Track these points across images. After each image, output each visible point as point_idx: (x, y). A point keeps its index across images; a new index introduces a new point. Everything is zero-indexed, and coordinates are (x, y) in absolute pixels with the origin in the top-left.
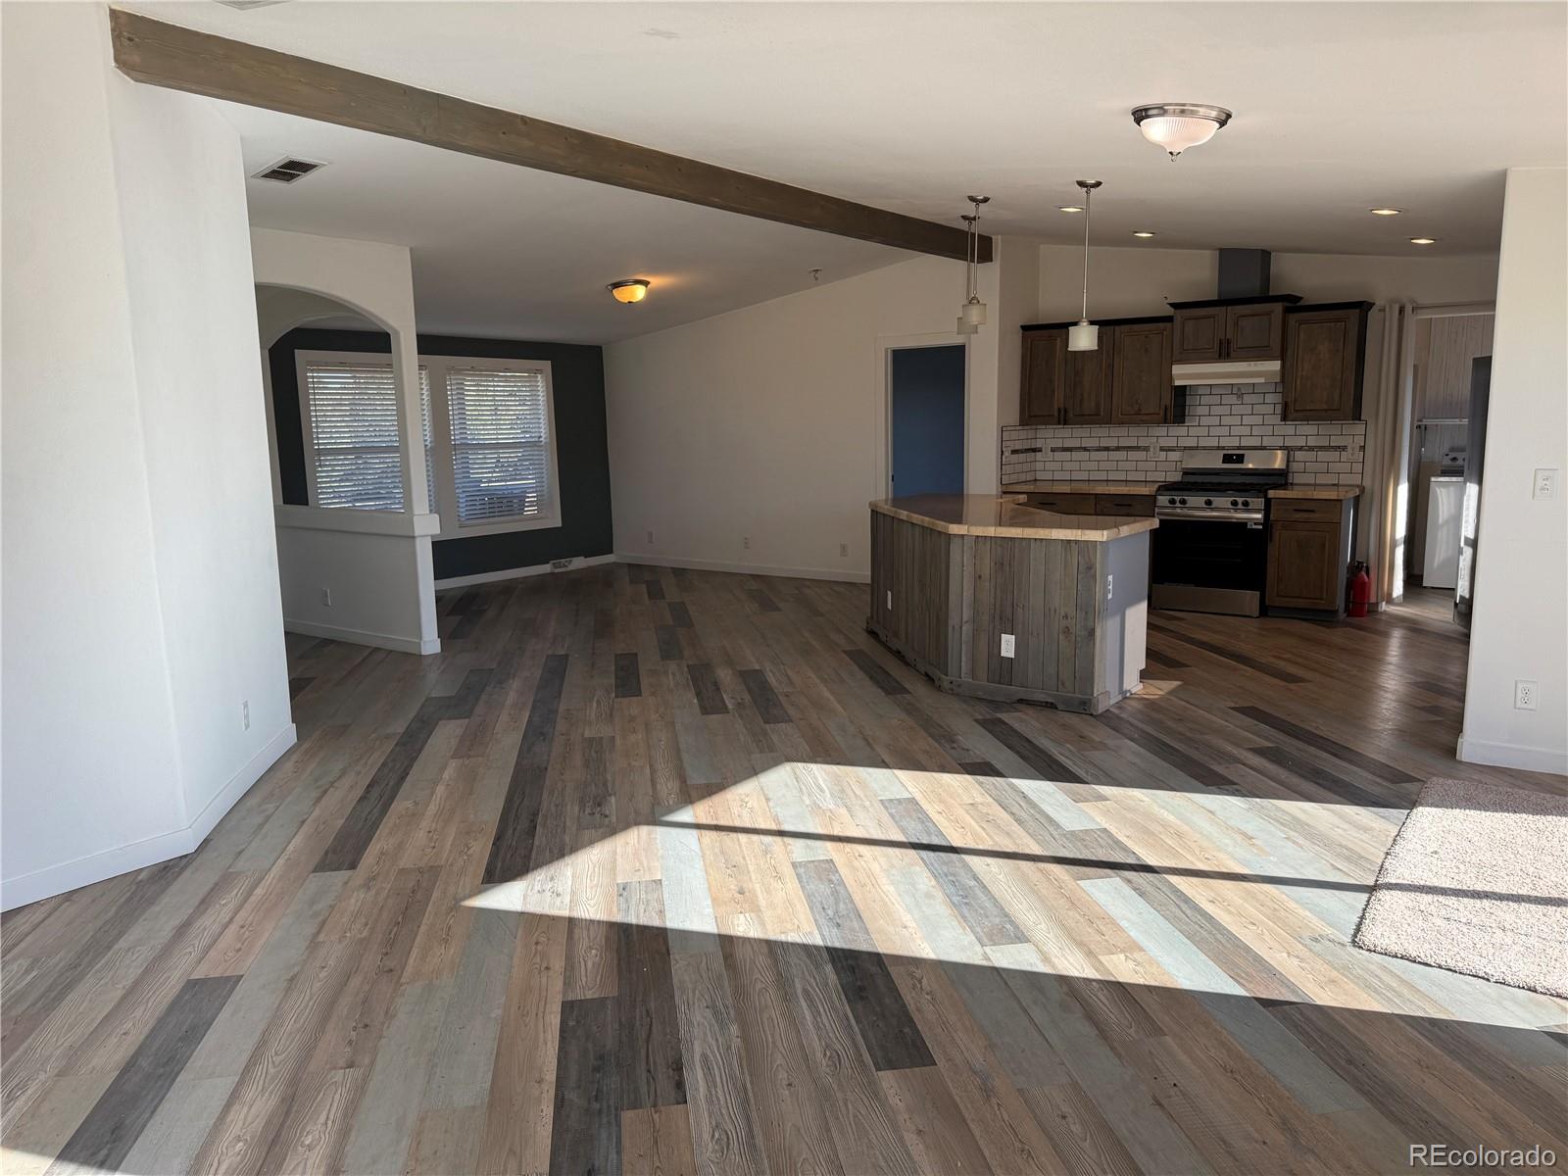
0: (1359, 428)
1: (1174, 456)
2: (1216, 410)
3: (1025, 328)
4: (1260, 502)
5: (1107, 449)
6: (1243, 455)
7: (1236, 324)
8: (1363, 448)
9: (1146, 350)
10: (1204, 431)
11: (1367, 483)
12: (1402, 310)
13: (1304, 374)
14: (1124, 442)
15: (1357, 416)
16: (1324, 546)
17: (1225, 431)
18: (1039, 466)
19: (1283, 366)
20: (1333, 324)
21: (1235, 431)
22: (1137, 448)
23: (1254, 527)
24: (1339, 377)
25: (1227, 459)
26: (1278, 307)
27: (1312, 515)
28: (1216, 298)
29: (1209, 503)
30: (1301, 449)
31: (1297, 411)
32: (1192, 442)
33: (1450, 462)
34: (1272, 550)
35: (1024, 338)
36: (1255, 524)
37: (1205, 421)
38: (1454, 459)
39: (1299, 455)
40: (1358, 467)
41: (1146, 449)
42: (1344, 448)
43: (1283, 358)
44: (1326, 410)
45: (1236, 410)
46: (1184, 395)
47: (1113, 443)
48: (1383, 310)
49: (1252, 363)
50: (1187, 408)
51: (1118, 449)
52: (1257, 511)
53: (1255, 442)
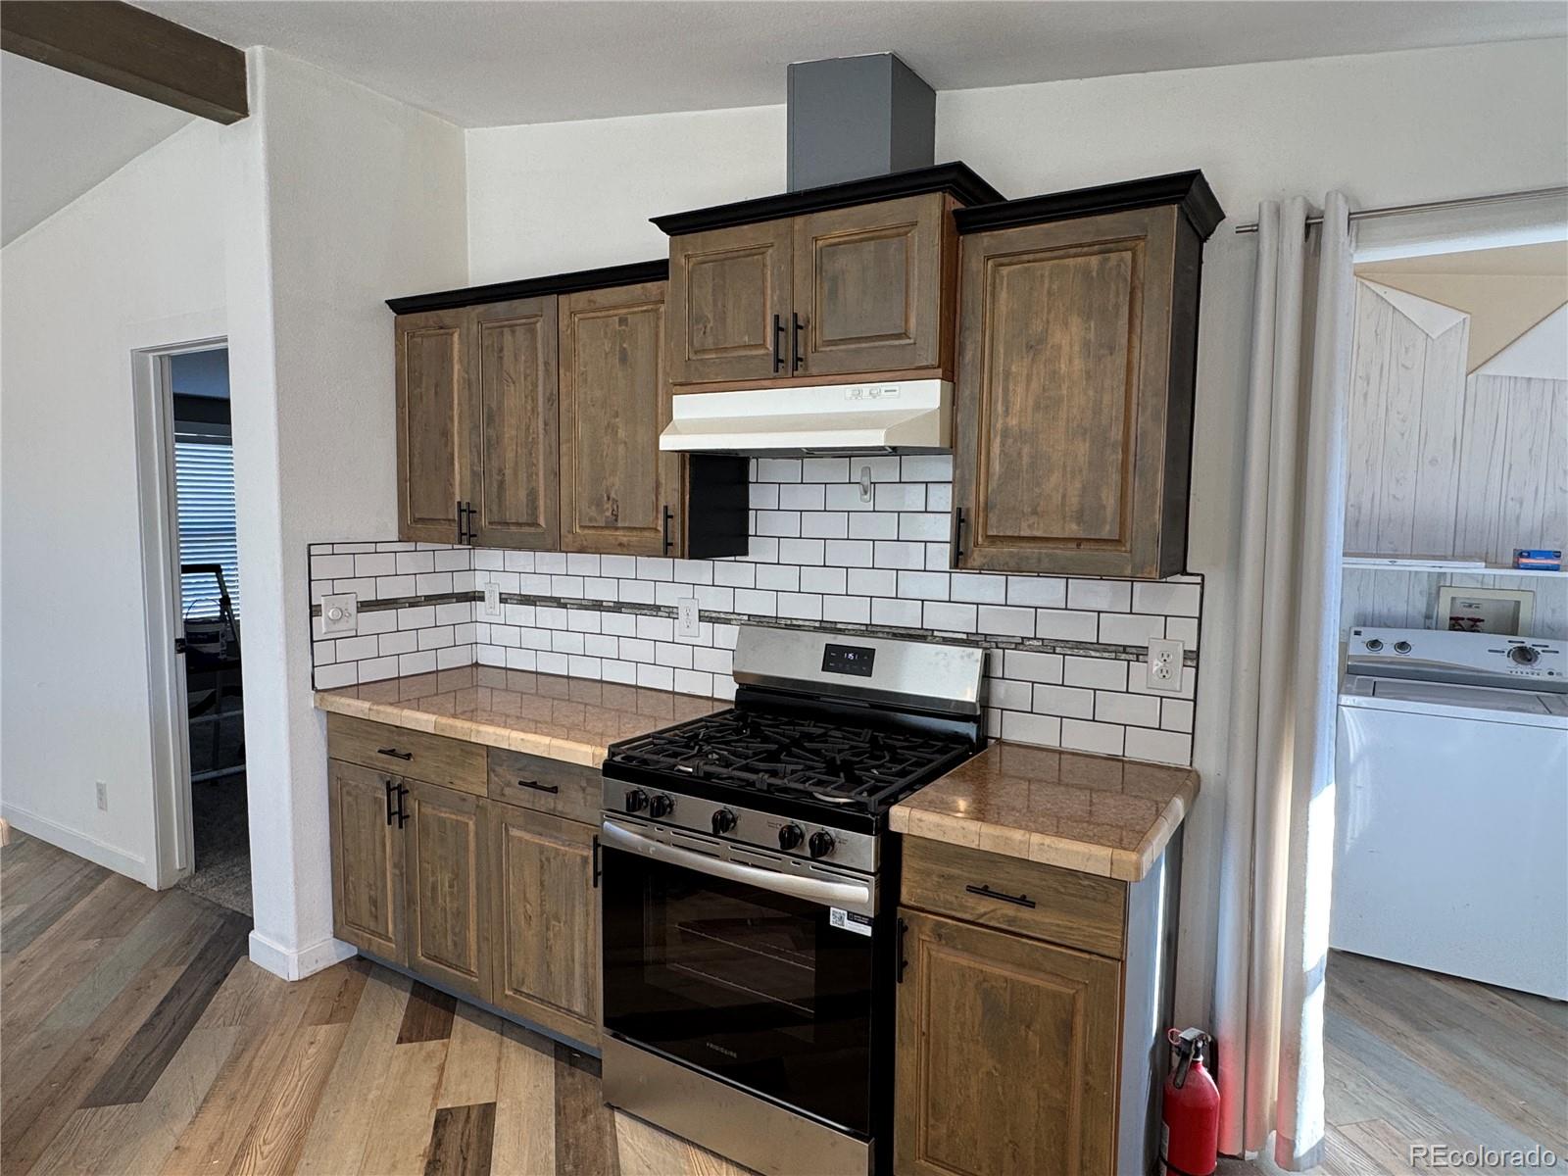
0: (1181, 596)
1: (728, 635)
2: (814, 525)
3: (401, 307)
4: (862, 848)
5: (597, 606)
6: (870, 653)
7: (818, 269)
8: (1193, 657)
9: (624, 359)
10: (786, 578)
11: (1208, 764)
12: (1313, 226)
13: (1013, 422)
14: (632, 594)
15: (1174, 561)
16: (1067, 1029)
17: (833, 581)
18: (482, 633)
19: (952, 402)
20: (1094, 261)
21: (862, 582)
22: (655, 609)
23: (850, 926)
24: (1116, 434)
25: (834, 658)
26: (930, 209)
27: (1025, 913)
28: (784, 191)
29: (722, 823)
30: (1020, 644)
31: (993, 540)
32: (762, 605)
33: (1366, 652)
34: (909, 1001)
35: (398, 328)
36: (852, 917)
37: (792, 552)
38: (1374, 644)
39: (1017, 663)
40: (1179, 716)
41: (671, 613)
42: (1140, 653)
43: (949, 368)
44: (1079, 541)
45: (862, 526)
46: (743, 482)
47: (606, 593)
48: (1254, 229)
49: (866, 387)
50: (752, 514)
51: (618, 607)
52: (855, 873)
53: (907, 616)
